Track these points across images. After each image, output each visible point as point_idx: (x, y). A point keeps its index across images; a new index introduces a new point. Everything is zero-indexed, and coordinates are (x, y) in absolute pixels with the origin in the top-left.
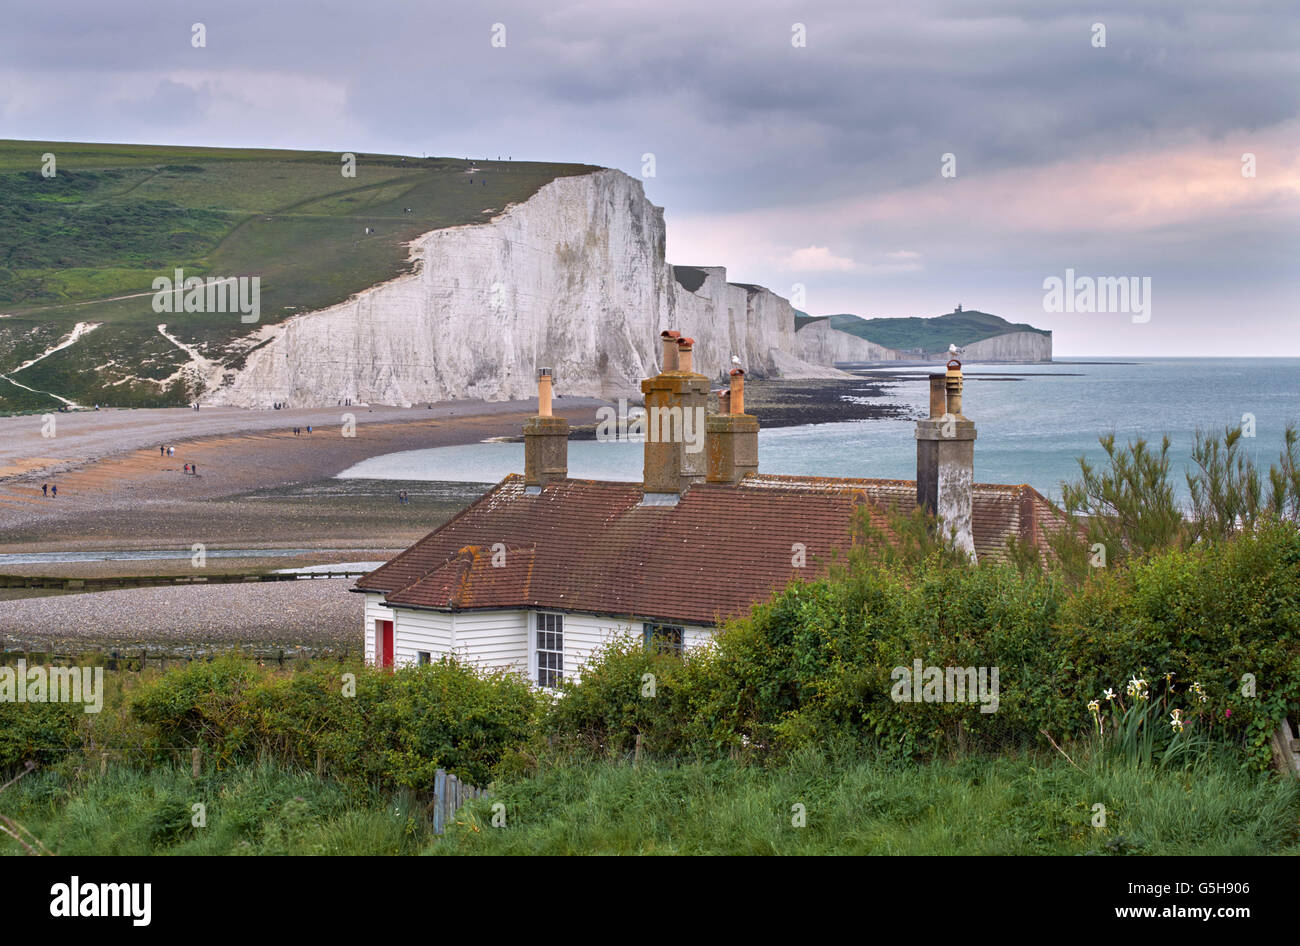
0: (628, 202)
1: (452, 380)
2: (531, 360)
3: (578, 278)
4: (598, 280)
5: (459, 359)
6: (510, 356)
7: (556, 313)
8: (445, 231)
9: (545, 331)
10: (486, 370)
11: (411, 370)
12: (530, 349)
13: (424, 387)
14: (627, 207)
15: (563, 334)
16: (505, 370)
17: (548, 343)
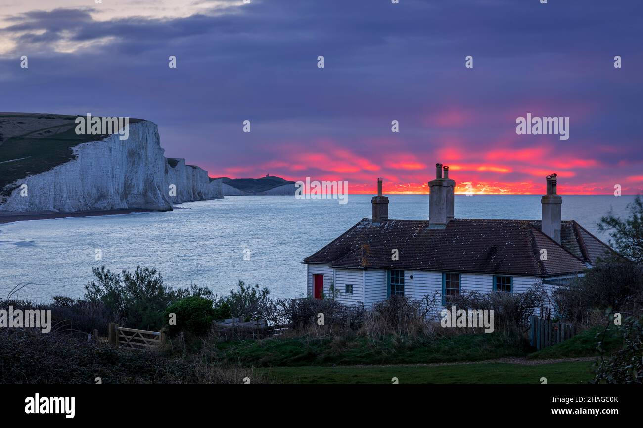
0: (154, 133)
1: (89, 201)
2: (118, 193)
3: (136, 163)
4: (144, 163)
5: (92, 192)
6: (112, 191)
7: (128, 175)
8: (86, 143)
9: (123, 182)
10: (102, 196)
11: (74, 197)
12: (118, 189)
13: (79, 203)
14: (154, 135)
15: (130, 184)
16: (110, 197)
17: (124, 187)
